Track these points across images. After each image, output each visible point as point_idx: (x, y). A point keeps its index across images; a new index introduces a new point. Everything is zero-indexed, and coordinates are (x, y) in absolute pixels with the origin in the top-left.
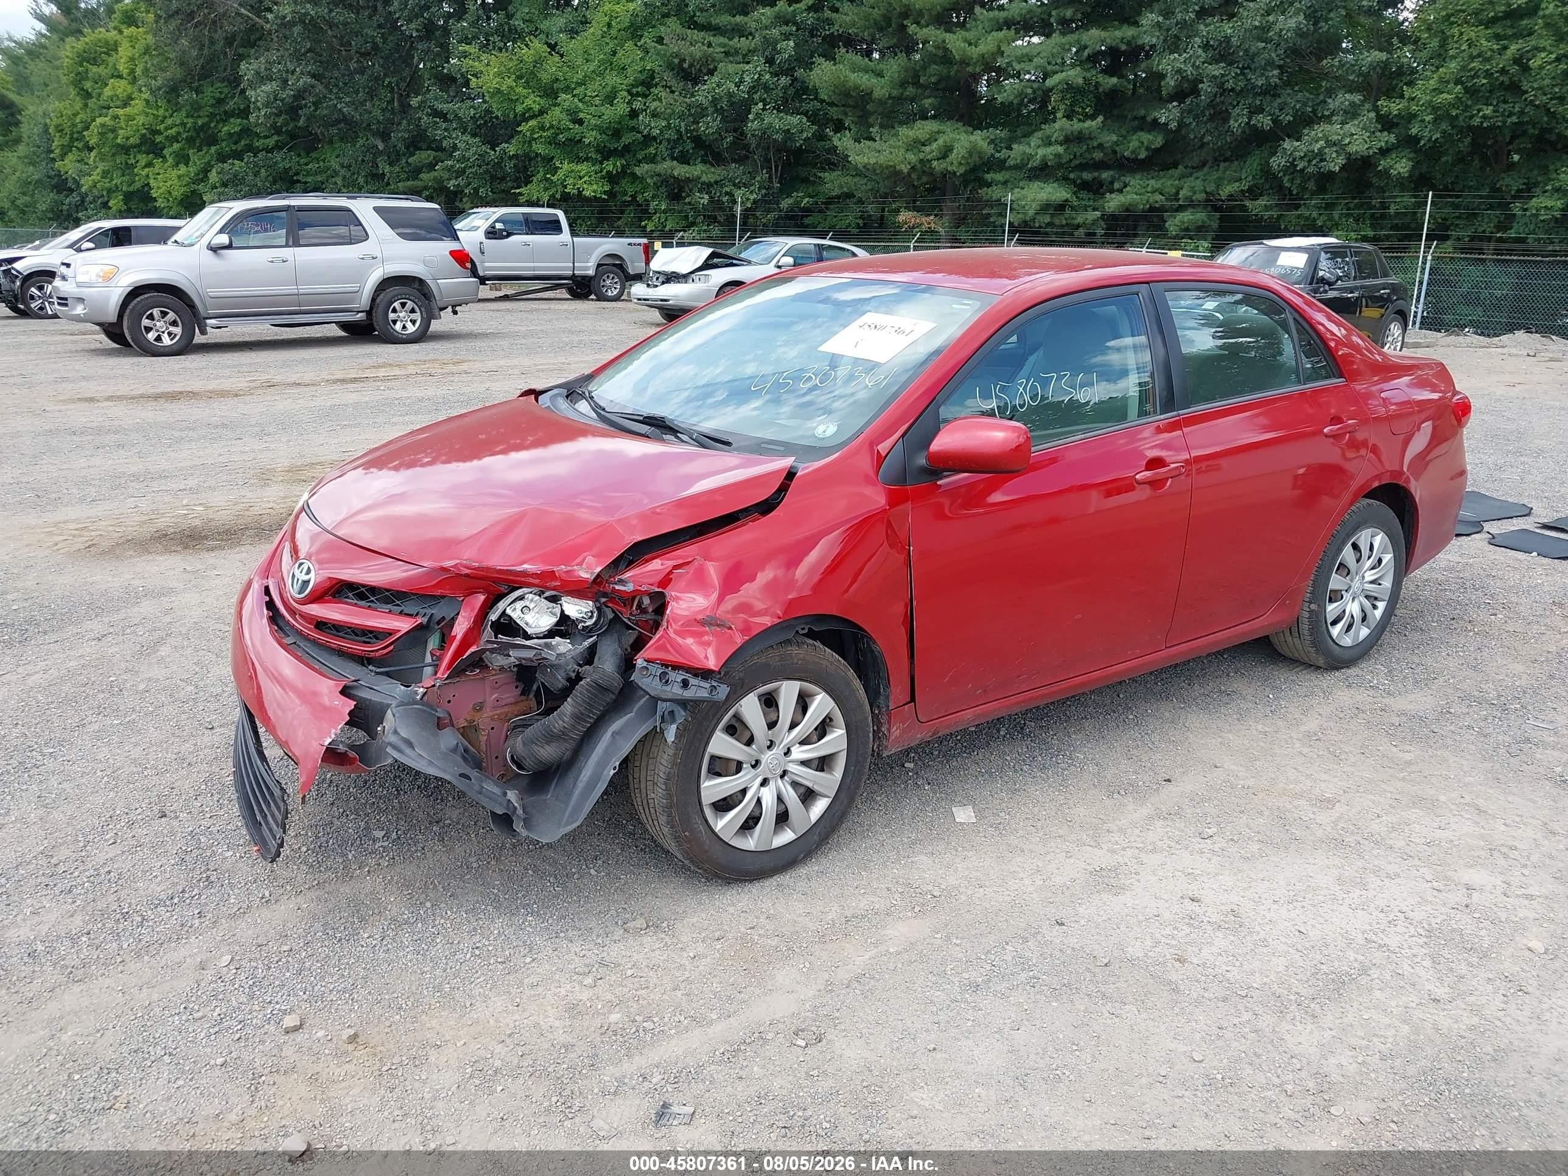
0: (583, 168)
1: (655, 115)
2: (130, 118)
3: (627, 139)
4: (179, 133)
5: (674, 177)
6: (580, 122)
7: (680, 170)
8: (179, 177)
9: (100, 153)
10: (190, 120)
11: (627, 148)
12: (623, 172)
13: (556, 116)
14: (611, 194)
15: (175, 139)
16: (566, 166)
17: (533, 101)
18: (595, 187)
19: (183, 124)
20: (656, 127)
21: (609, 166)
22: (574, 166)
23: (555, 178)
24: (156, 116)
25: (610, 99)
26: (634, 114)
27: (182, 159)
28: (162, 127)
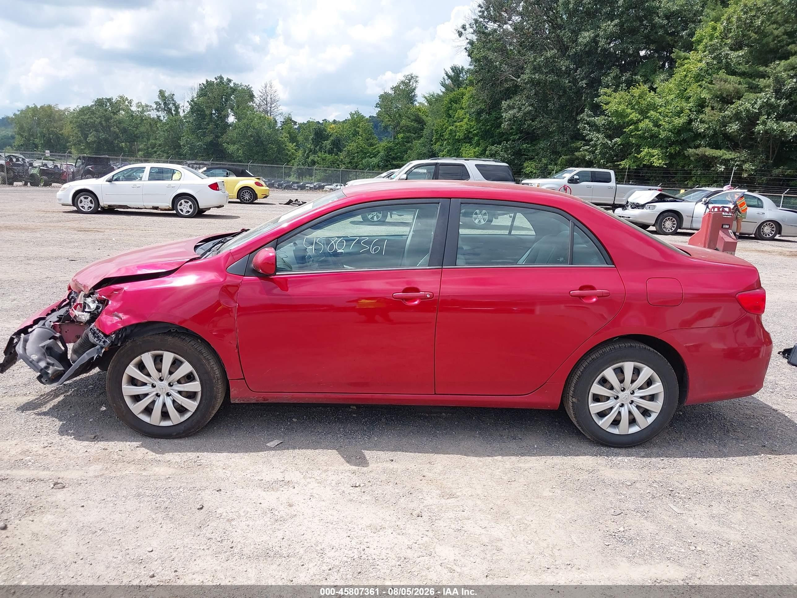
0: (655, 152)
1: (702, 122)
2: (461, 126)
3: (684, 136)
4: (478, 132)
5: (706, 156)
6: (659, 126)
7: (709, 152)
8: (474, 152)
9: (448, 142)
10: (484, 127)
11: (685, 141)
12: (678, 154)
13: (645, 124)
14: (670, 165)
15: (476, 135)
16: (646, 150)
17: (634, 116)
18: (660, 161)
19: (480, 128)
20: (702, 128)
21: (671, 150)
22: (650, 150)
23: (639, 156)
24: (471, 125)
25: (679, 114)
26: (690, 121)
27: (478, 145)
28: (472, 130)
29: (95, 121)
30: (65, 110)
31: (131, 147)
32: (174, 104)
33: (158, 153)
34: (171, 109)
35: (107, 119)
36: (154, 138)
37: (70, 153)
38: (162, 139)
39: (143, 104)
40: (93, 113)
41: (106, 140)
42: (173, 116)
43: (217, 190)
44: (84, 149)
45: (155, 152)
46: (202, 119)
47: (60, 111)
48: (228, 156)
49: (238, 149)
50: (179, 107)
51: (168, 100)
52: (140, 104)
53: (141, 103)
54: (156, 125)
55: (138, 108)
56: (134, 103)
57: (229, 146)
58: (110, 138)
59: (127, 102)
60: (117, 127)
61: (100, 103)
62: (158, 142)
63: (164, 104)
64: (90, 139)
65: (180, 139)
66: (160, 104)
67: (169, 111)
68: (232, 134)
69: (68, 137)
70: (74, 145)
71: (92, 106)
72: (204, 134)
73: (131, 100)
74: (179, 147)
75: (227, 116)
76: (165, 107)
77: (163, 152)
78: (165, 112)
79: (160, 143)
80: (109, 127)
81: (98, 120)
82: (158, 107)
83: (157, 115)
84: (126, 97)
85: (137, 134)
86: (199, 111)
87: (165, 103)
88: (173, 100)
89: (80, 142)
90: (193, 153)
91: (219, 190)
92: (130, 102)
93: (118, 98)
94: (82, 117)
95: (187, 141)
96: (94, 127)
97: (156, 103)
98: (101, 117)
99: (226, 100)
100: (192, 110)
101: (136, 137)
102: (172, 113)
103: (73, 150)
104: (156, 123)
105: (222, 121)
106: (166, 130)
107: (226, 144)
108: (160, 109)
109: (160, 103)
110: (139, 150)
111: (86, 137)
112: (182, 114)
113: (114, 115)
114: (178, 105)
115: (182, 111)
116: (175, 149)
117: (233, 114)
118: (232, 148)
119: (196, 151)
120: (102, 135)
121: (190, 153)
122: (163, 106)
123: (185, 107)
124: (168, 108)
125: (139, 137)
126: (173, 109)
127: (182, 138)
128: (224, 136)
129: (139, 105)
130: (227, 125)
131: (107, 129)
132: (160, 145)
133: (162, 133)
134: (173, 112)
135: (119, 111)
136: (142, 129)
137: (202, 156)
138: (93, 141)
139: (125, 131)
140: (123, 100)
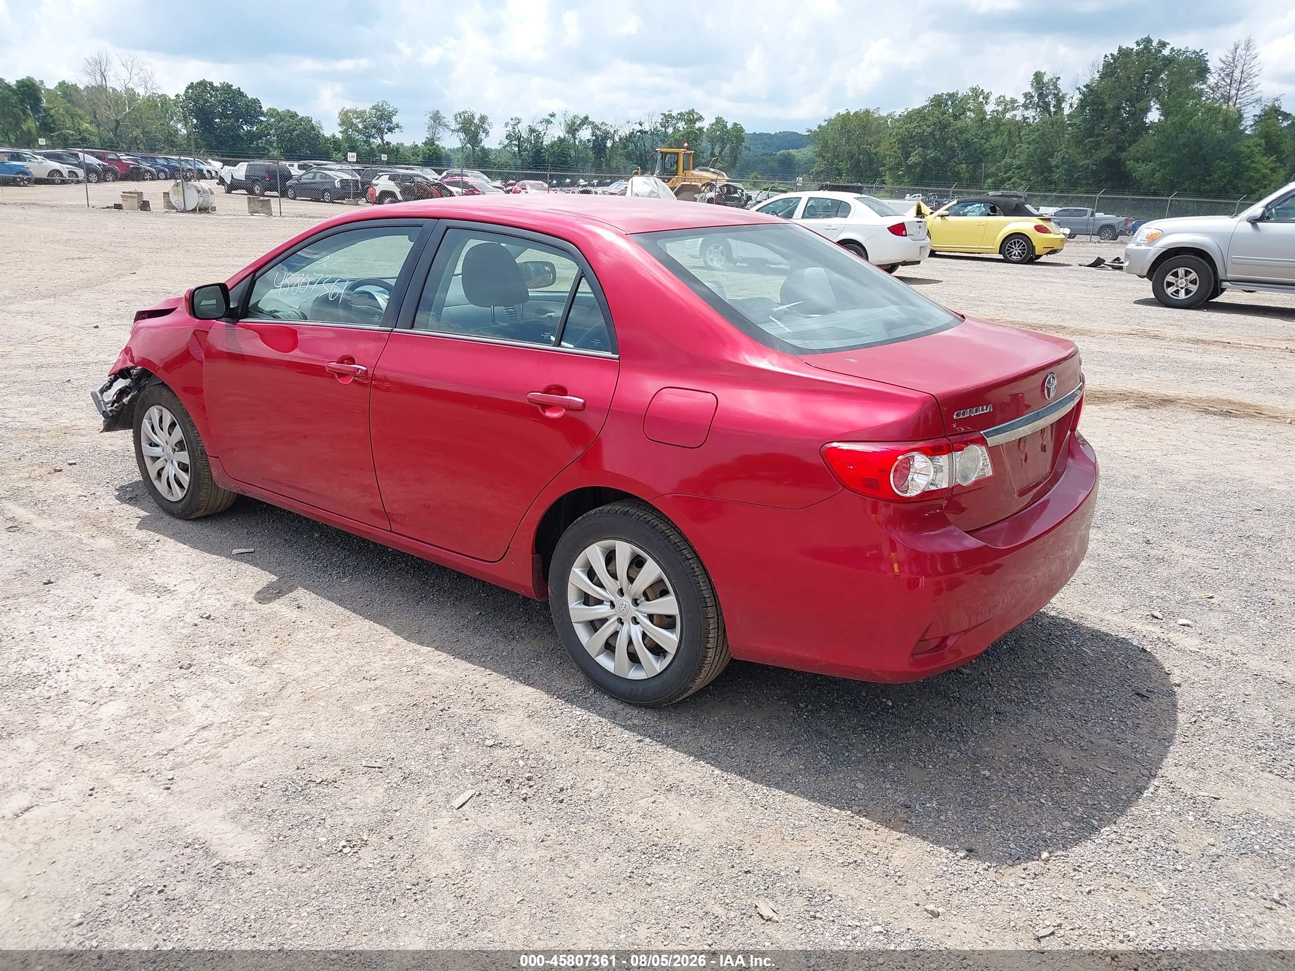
29: (924, 131)
30: (889, 115)
31: (975, 171)
32: (1056, 95)
33: (1013, 180)
34: (1048, 104)
35: (943, 127)
36: (1011, 156)
37: (883, 182)
38: (1023, 157)
39: (1008, 99)
40: (924, 118)
41: (935, 160)
42: (1050, 115)
43: (903, 235)
44: (903, 175)
45: (1010, 179)
46: (1097, 119)
47: (881, 118)
48: (1134, 184)
49: (1154, 170)
50: (1064, 100)
51: (1048, 88)
52: (1002, 99)
53: (1004, 97)
54: (1019, 132)
55: (998, 105)
56: (992, 99)
57: (1137, 165)
58: (942, 157)
59: (981, 97)
60: (957, 139)
61: (938, 102)
62: (1016, 162)
63: (1038, 96)
64: (912, 159)
65: (1051, 156)
66: (1032, 96)
67: (1046, 107)
68: (1148, 142)
69: (884, 158)
70: (890, 169)
71: (924, 108)
72: (1097, 146)
73: (988, 94)
74: (1050, 169)
75: (1148, 109)
76: (1039, 101)
77: (1022, 178)
78: (1038, 110)
79: (1019, 163)
80: (944, 140)
81: (929, 130)
82: (1028, 101)
83: (1023, 115)
84: (981, 89)
85: (985, 150)
86: (1094, 104)
87: (1041, 95)
88: (1056, 87)
89: (899, 164)
90: (1070, 180)
91: (906, 235)
92: (986, 98)
93: (968, 91)
94: (906, 126)
95: (1063, 158)
96: (921, 140)
97: (1026, 95)
98: (934, 124)
99: (1151, 81)
100: (1083, 103)
101: (983, 155)
102: (1049, 112)
103: (887, 178)
104: (1020, 129)
105: (1135, 121)
106: (1033, 140)
107: (1132, 162)
108: (1030, 106)
109: (1033, 94)
110: (987, 177)
111: (907, 155)
112: (1067, 111)
113: (955, 119)
114: (1063, 97)
115: (1069, 105)
116: (1043, 173)
117: (1158, 106)
118: (1141, 170)
119: (1076, 176)
120: (931, 154)
121: (1065, 180)
122: (1036, 99)
123: (1072, 100)
124: (1045, 102)
125: (988, 155)
126: (1053, 103)
127: (1056, 153)
128: (1133, 149)
129: (1000, 101)
130: (1144, 128)
131: (940, 143)
132: (1019, 167)
133: (1024, 146)
134: (1052, 109)
135: (964, 113)
136: (995, 141)
137: (1088, 184)
138: (916, 163)
139: (967, 144)
140: (976, 94)
